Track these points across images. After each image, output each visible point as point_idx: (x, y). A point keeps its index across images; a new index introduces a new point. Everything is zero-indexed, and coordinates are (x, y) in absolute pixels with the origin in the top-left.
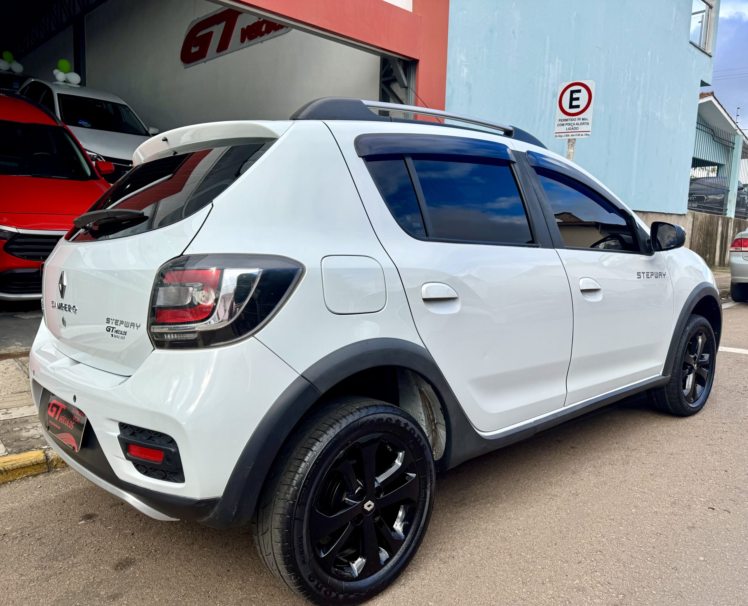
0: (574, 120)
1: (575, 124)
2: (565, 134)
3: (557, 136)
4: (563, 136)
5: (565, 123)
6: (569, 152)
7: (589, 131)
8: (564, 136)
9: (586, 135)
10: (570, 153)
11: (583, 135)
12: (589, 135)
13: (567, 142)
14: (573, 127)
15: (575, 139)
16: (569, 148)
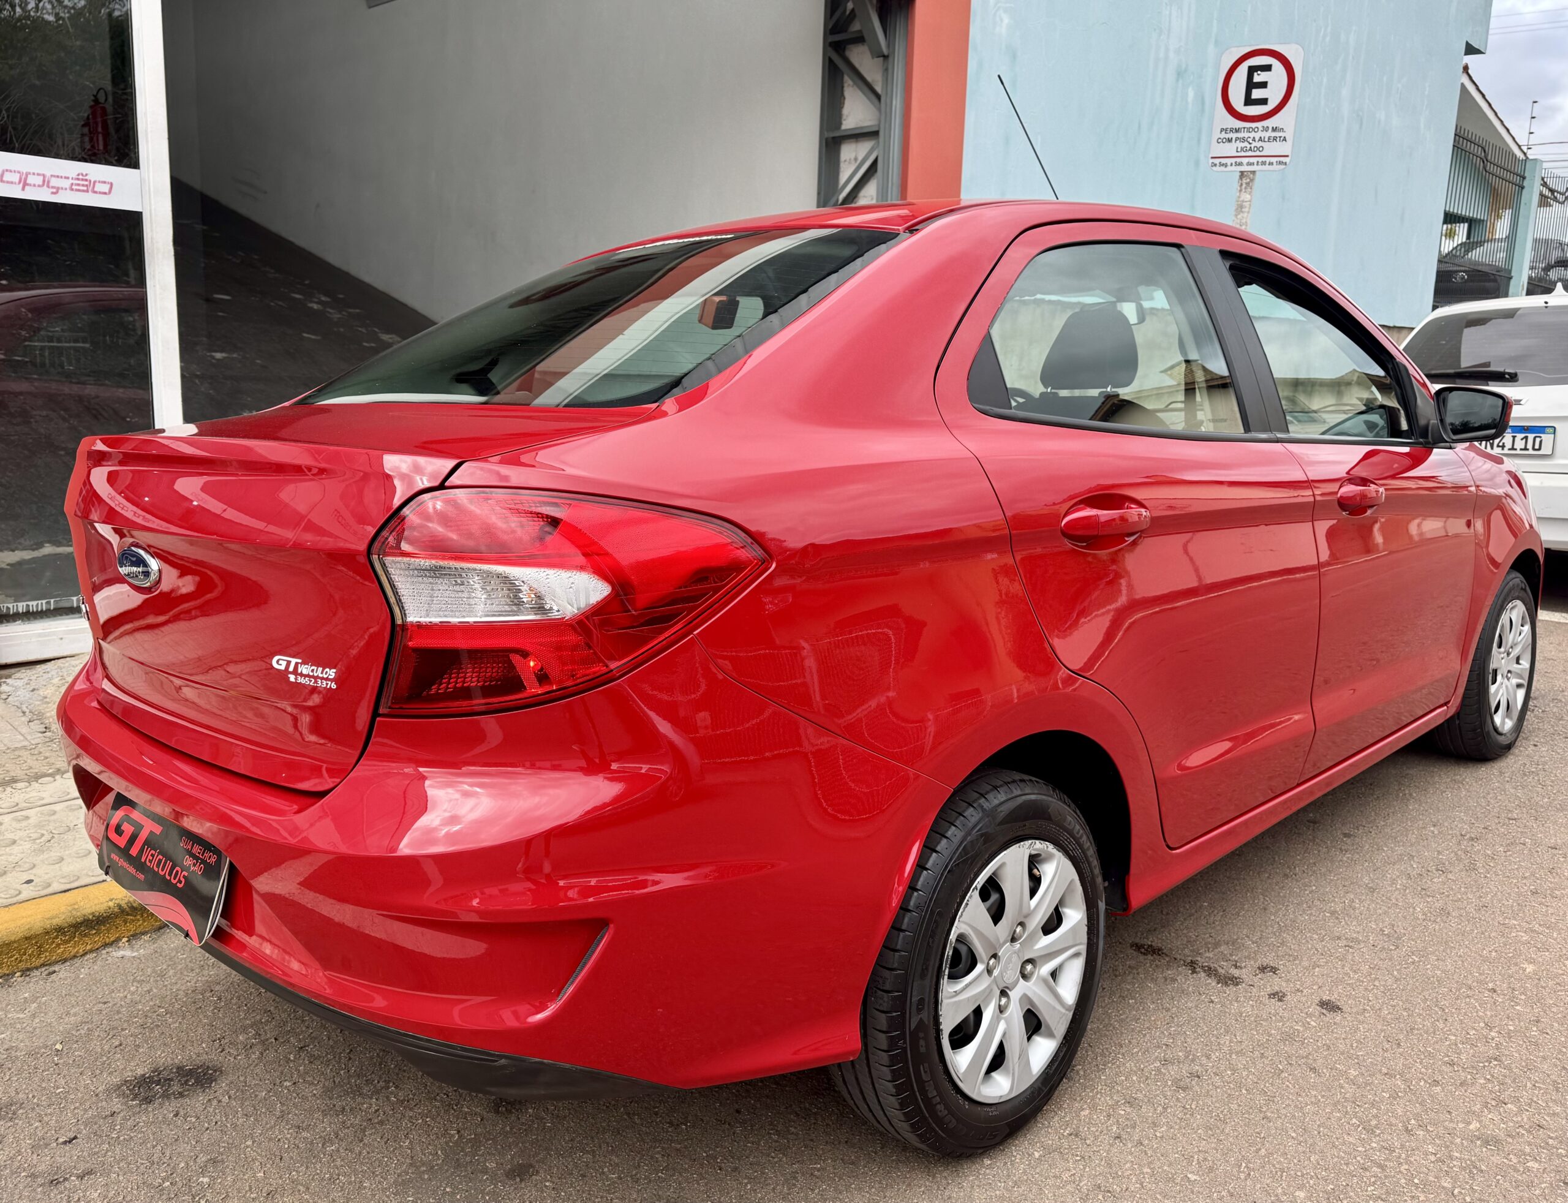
0: (1253, 130)
1: (1257, 139)
2: (1233, 160)
3: (1215, 165)
4: (1229, 164)
5: (1234, 136)
6: (1241, 199)
7: (1287, 156)
8: (1231, 165)
9: (1280, 163)
10: (1243, 201)
11: (1272, 164)
12: (1286, 164)
13: (1238, 177)
14: (1252, 146)
15: (1254, 172)
16: (1241, 191)
